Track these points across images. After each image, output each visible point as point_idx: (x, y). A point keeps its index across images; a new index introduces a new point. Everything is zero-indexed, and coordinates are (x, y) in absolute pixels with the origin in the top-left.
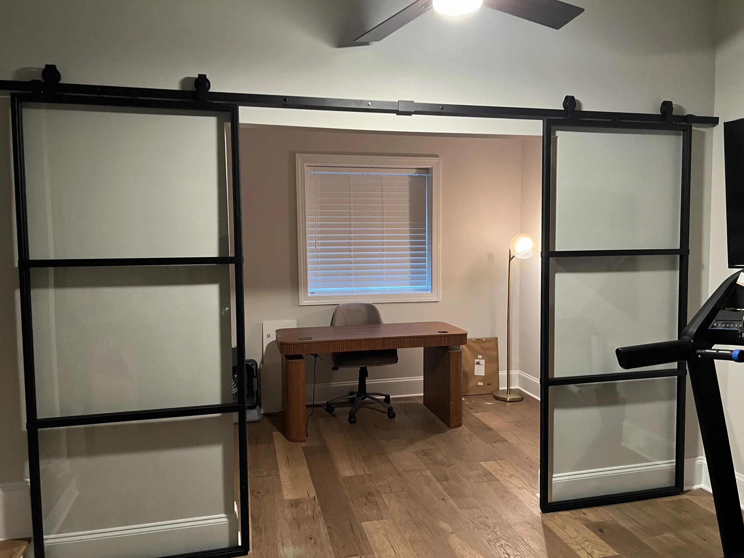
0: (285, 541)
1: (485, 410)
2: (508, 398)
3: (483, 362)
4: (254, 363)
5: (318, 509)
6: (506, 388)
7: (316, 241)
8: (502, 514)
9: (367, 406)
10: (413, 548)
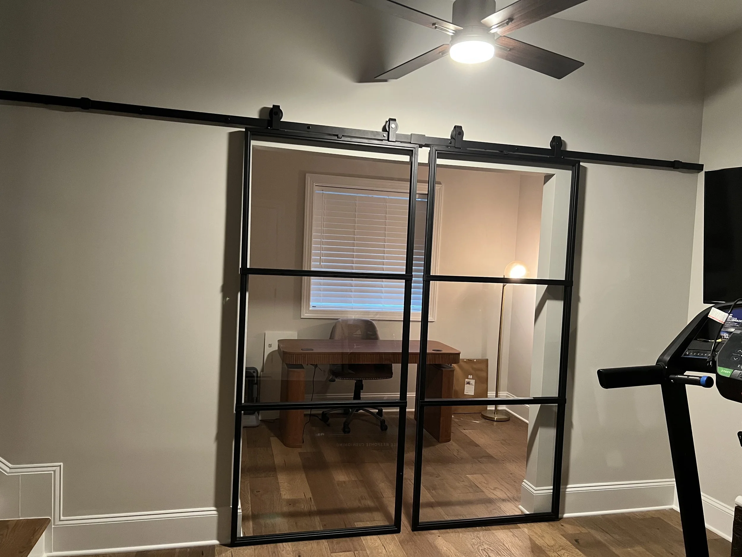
1: (473, 427)
2: (495, 418)
3: (473, 382)
4: (254, 370)
5: (314, 508)
6: (494, 409)
7: (320, 258)
9: (361, 418)
10: (402, 548)
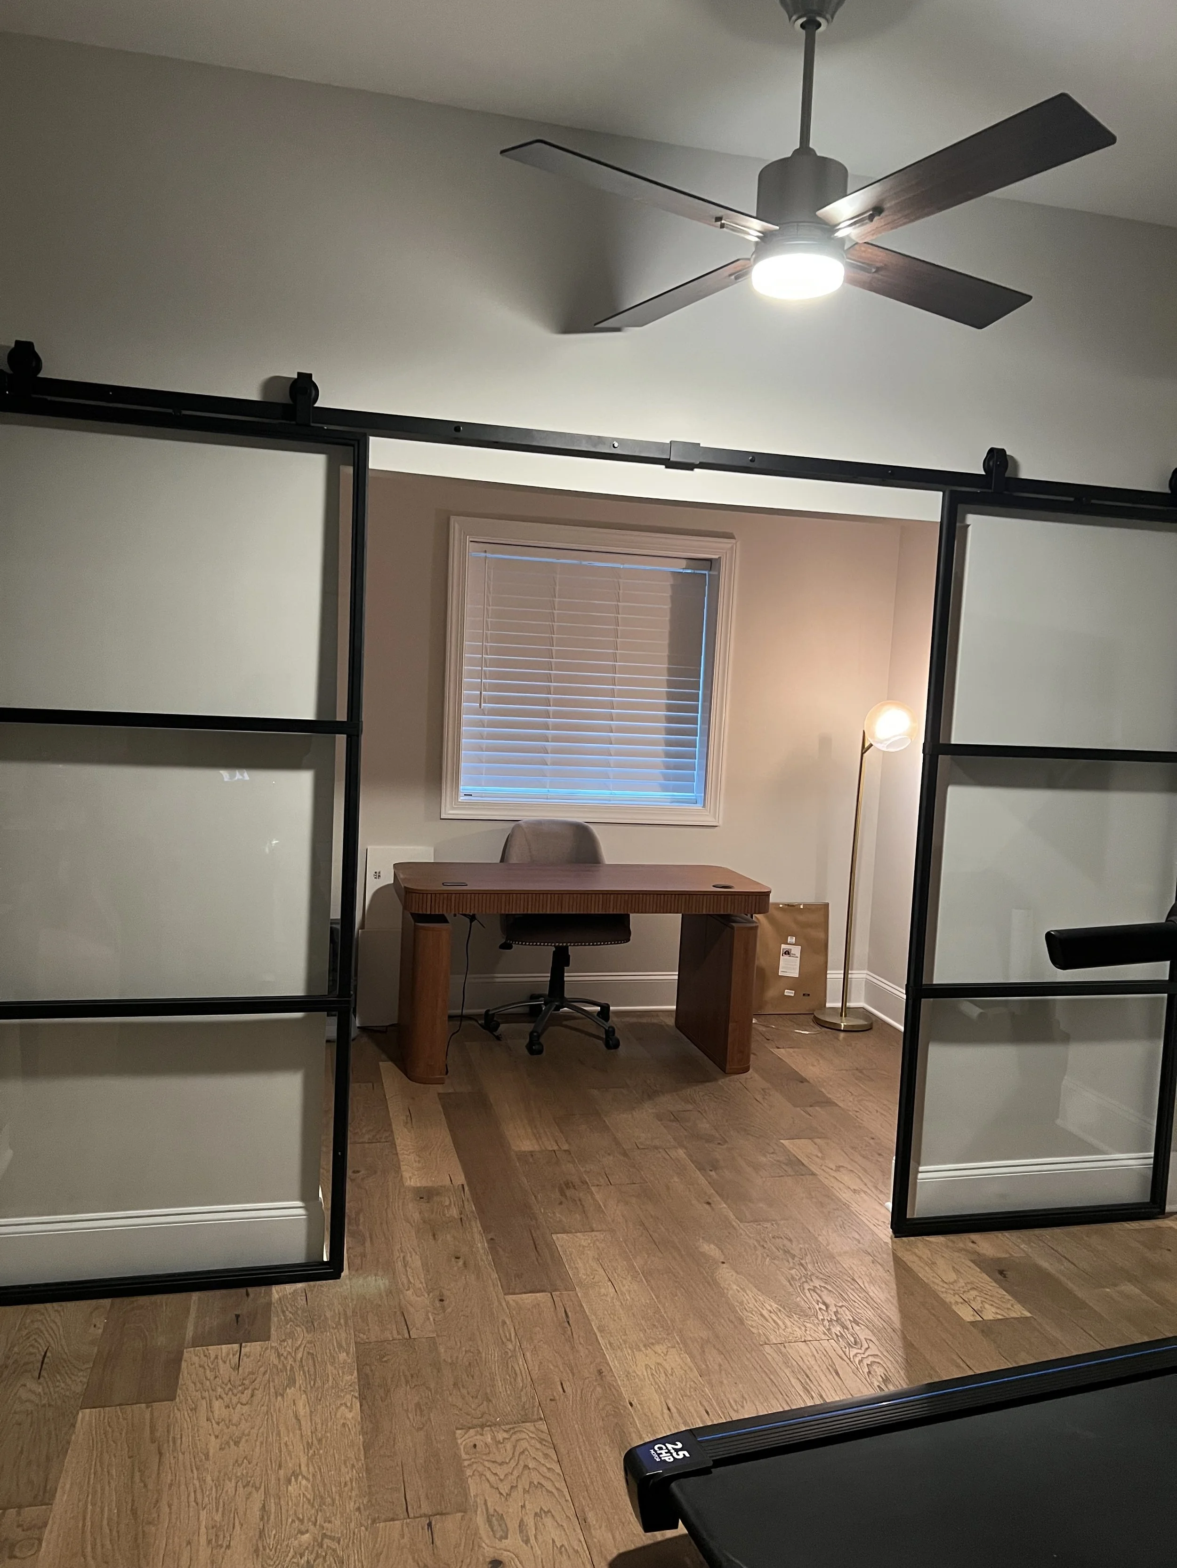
0: (408, 1258)
1: (796, 1043)
2: (842, 1024)
3: (796, 950)
5: (471, 1207)
6: (840, 1005)
7: (481, 693)
8: (819, 1235)
9: (565, 1023)
10: (648, 1285)
